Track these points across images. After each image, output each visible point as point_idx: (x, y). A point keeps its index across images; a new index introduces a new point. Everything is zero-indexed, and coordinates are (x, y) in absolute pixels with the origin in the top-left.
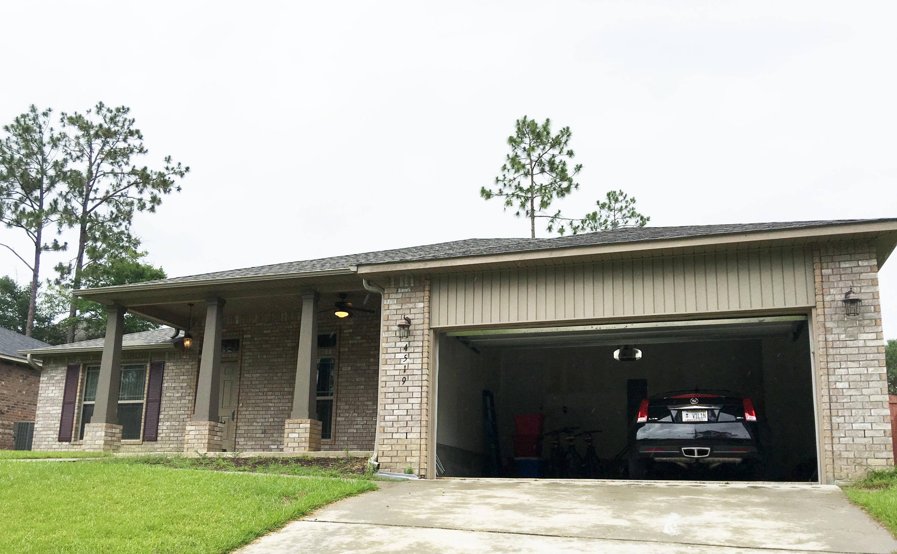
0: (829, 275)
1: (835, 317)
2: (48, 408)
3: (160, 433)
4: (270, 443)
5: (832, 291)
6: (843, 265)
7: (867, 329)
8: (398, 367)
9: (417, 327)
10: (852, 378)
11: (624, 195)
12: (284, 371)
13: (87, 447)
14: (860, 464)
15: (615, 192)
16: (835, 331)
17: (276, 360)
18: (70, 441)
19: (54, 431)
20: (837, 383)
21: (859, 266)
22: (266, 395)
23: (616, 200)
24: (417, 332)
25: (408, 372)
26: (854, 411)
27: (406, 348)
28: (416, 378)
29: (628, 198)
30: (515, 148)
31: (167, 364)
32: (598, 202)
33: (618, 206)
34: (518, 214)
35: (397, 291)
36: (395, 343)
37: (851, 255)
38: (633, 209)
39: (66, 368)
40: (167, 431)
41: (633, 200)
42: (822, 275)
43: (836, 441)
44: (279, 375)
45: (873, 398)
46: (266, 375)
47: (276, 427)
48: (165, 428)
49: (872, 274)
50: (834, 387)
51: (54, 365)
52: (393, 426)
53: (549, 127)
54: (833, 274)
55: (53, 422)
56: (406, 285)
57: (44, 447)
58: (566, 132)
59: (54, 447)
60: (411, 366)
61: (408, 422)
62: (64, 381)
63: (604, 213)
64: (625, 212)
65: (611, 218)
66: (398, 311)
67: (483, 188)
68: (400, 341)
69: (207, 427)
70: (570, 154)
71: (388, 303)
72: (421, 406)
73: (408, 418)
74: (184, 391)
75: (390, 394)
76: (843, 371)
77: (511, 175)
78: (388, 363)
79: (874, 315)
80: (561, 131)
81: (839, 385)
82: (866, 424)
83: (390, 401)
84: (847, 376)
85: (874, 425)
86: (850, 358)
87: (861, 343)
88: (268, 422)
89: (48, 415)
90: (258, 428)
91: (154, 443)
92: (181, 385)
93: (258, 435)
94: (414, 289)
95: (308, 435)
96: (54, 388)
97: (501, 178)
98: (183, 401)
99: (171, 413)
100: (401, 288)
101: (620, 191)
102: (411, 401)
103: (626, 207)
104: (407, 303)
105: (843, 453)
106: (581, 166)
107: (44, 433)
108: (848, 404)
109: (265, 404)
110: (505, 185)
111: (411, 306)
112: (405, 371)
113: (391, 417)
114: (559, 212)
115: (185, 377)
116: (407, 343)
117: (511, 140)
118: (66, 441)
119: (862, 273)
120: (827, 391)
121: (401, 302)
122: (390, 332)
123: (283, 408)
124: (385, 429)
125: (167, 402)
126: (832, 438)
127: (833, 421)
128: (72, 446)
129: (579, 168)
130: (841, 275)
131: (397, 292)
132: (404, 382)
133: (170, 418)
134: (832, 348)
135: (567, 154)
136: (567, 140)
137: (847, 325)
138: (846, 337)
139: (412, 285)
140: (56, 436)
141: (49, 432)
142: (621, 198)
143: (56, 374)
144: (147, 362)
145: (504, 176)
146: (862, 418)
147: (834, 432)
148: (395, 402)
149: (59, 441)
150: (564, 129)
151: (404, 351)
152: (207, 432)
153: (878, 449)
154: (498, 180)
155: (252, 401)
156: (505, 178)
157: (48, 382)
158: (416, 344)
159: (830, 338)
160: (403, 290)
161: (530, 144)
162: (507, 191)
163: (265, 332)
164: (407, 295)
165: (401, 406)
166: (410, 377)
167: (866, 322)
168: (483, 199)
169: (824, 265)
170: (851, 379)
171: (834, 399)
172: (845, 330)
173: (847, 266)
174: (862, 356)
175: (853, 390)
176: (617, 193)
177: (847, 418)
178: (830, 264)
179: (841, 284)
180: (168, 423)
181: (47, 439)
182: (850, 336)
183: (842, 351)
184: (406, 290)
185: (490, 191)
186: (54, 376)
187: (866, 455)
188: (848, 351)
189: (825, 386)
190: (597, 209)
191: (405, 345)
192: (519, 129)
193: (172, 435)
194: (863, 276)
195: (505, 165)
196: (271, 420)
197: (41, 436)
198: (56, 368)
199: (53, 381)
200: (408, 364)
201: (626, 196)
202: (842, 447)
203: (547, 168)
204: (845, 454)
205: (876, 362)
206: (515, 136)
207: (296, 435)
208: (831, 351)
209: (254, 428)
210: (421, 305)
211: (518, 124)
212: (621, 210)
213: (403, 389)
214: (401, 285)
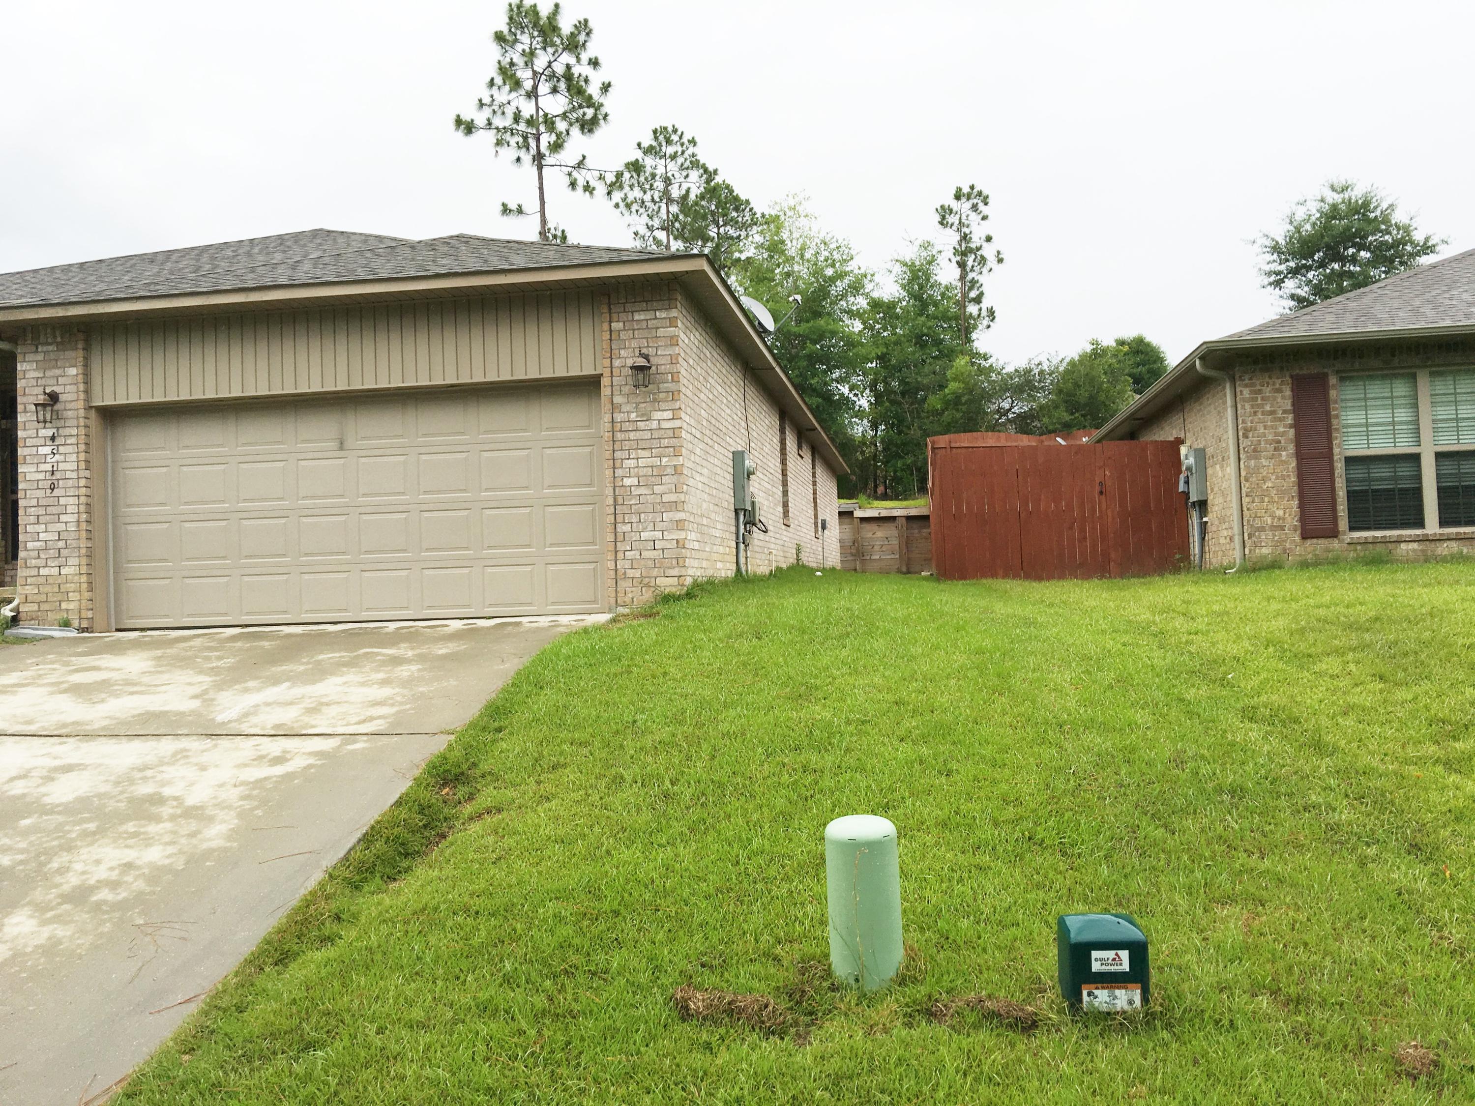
0: (619, 331)
1: (626, 389)
5: (622, 352)
6: (637, 317)
7: (663, 406)
8: (43, 467)
9: (69, 406)
10: (642, 472)
11: (679, 133)
14: (648, 585)
15: (666, 128)
16: (625, 408)
20: (625, 479)
21: (656, 318)
23: (669, 142)
24: (70, 413)
25: (58, 475)
26: (642, 516)
27: (53, 438)
28: (70, 483)
29: (685, 140)
30: (506, 51)
32: (639, 145)
33: (670, 150)
34: (518, 160)
35: (37, 348)
36: (37, 430)
37: (647, 302)
38: (694, 155)
41: (693, 142)
42: (611, 331)
43: (620, 555)
45: (666, 498)
49: (672, 329)
50: (621, 484)
52: (39, 557)
53: (559, 17)
54: (624, 330)
56: (50, 340)
58: (584, 26)
60: (62, 466)
61: (62, 550)
63: (649, 162)
64: (680, 160)
65: (660, 171)
66: (39, 381)
67: (458, 116)
68: (45, 428)
70: (594, 63)
71: (24, 368)
72: (78, 526)
73: (61, 544)
75: (33, 509)
76: (631, 463)
77: (502, 96)
78: (28, 461)
79: (671, 386)
80: (575, 26)
81: (627, 482)
82: (656, 533)
83: (33, 519)
84: (636, 470)
85: (665, 533)
86: (642, 444)
87: (654, 424)
94: (62, 346)
97: (487, 100)
100: (43, 344)
101: (674, 126)
102: (63, 518)
103: (683, 152)
104: (53, 368)
105: (628, 571)
106: (609, 85)
108: (637, 507)
110: (494, 112)
111: (58, 372)
112: (53, 474)
113: (35, 543)
114: (584, 157)
116: (55, 430)
117: (499, 38)
119: (658, 328)
120: (611, 489)
121: (43, 366)
122: (29, 414)
124: (28, 561)
126: (616, 552)
127: (618, 530)
129: (606, 88)
130: (634, 330)
131: (37, 351)
132: (53, 490)
134: (621, 431)
135: (589, 64)
136: (585, 41)
137: (639, 399)
138: (637, 416)
139: (59, 339)
142: (675, 138)
145: (492, 96)
146: (652, 524)
147: (618, 544)
148: (41, 521)
150: (580, 22)
151: (51, 443)
153: (669, 565)
154: (481, 104)
156: (493, 100)
158: (67, 431)
159: (619, 417)
160: (45, 348)
161: (531, 44)
162: (498, 122)
164: (52, 356)
165: (51, 527)
166: (61, 482)
167: (662, 395)
168: (460, 134)
169: (615, 316)
170: (641, 474)
171: (620, 501)
172: (636, 407)
173: (642, 317)
174: (655, 441)
175: (643, 488)
176: (670, 129)
177: (634, 525)
178: (623, 316)
179: (634, 344)
182: (643, 415)
183: (632, 435)
184: (50, 348)
185: (472, 121)
187: (655, 572)
188: (638, 435)
189: (610, 483)
190: (638, 155)
191: (51, 434)
192: (511, 18)
194: (661, 332)
195: (492, 79)
200: (58, 462)
201: (682, 133)
202: (627, 564)
203: (562, 85)
204: (631, 573)
205: (672, 449)
206: (505, 30)
208: (619, 436)
210: (73, 371)
211: (512, 10)
212: (673, 157)
213: (51, 501)
214: (42, 339)
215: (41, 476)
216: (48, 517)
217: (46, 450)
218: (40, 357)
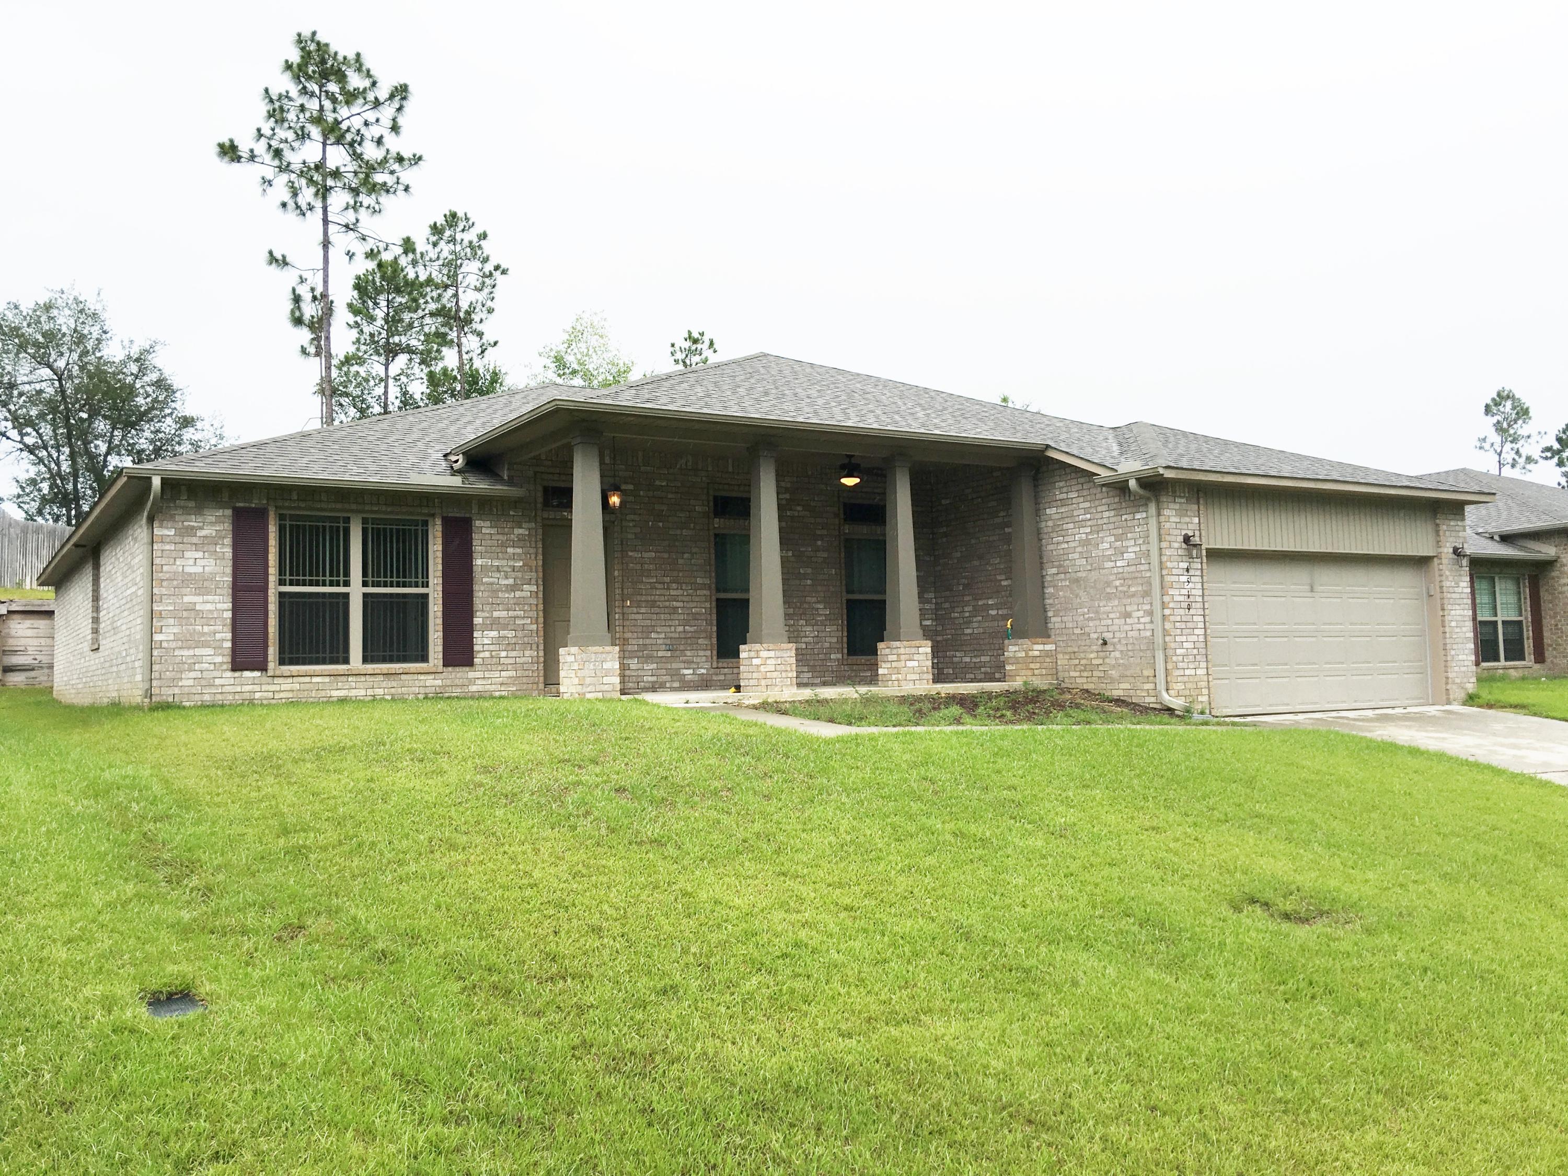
2: (186, 599)
3: (479, 652)
4: (682, 665)
8: (1182, 592)
11: (470, 222)
12: (694, 550)
13: (589, 689)
15: (456, 214)
17: (678, 532)
18: (263, 668)
19: (215, 648)
22: (668, 589)
25: (1191, 599)
27: (1186, 570)
28: (1198, 605)
29: (474, 230)
31: (478, 523)
32: (433, 224)
34: (283, 206)
36: (1178, 563)
39: (229, 512)
40: (492, 648)
44: (686, 556)
46: (666, 555)
47: (689, 641)
48: (486, 641)
51: (191, 504)
55: (206, 629)
56: (1182, 494)
57: (191, 682)
58: (400, 91)
59: (218, 682)
60: (1192, 592)
61: (1197, 656)
62: (228, 541)
66: (1176, 525)
67: (231, 140)
68: (1182, 562)
69: (793, 653)
72: (1204, 638)
74: (519, 574)
80: (396, 88)
88: (675, 631)
89: (193, 614)
90: (659, 642)
91: (467, 669)
92: (511, 563)
93: (660, 654)
94: (1189, 500)
95: (929, 663)
96: (200, 555)
97: (267, 131)
98: (518, 594)
99: (496, 614)
100: (1178, 497)
102: (1196, 632)
104: (1184, 516)
106: (420, 158)
107: (186, 653)
109: (667, 604)
110: (270, 147)
111: (1187, 519)
112: (1188, 598)
113: (1181, 651)
115: (519, 551)
116: (1187, 564)
117: (290, 67)
118: (253, 670)
122: (1172, 550)
123: (698, 609)
125: (486, 594)
128: (270, 680)
129: (414, 160)
131: (1175, 502)
132: (1189, 610)
133: (495, 624)
135: (387, 128)
139: (1187, 495)
140: (224, 659)
141: (198, 652)
143: (201, 524)
144: (433, 515)
145: (273, 130)
148: (1184, 634)
149: (234, 670)
150: (399, 86)
151: (1186, 574)
152: (793, 660)
153: (1470, 676)
154: (261, 135)
155: (643, 598)
156: (274, 134)
157: (178, 539)
158: (1194, 566)
160: (1179, 500)
163: (658, 483)
164: (1184, 507)
165: (1189, 638)
166: (1192, 604)
168: (221, 159)
176: (461, 217)
180: (494, 634)
181: (197, 667)
184: (1182, 500)
185: (241, 149)
186: (193, 528)
191: (1186, 567)
193: (503, 654)
196: (681, 629)
197: (178, 660)
198: (199, 510)
199: (195, 540)
200: (1190, 589)
207: (915, 664)
209: (654, 642)
210: (1194, 520)
213: (1189, 618)
214: (1178, 494)
215: (1182, 598)
216: (1188, 631)
217: (1184, 579)
218: (1177, 506)
